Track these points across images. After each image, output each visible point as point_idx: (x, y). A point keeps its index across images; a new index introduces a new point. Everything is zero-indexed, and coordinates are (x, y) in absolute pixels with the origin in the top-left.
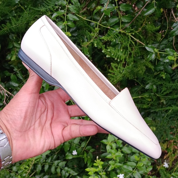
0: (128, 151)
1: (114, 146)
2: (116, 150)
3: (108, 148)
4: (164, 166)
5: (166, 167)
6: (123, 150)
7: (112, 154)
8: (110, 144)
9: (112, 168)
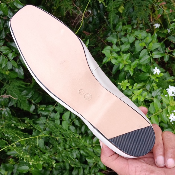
0: (127, 46)
1: (115, 55)
2: (120, 56)
3: (113, 61)
4: (156, 28)
5: (158, 27)
6: (122, 50)
7: (122, 62)
8: (113, 57)
9: (132, 71)
